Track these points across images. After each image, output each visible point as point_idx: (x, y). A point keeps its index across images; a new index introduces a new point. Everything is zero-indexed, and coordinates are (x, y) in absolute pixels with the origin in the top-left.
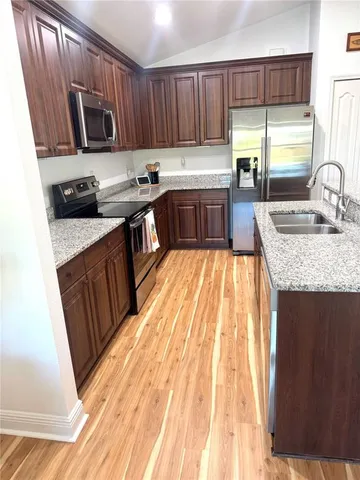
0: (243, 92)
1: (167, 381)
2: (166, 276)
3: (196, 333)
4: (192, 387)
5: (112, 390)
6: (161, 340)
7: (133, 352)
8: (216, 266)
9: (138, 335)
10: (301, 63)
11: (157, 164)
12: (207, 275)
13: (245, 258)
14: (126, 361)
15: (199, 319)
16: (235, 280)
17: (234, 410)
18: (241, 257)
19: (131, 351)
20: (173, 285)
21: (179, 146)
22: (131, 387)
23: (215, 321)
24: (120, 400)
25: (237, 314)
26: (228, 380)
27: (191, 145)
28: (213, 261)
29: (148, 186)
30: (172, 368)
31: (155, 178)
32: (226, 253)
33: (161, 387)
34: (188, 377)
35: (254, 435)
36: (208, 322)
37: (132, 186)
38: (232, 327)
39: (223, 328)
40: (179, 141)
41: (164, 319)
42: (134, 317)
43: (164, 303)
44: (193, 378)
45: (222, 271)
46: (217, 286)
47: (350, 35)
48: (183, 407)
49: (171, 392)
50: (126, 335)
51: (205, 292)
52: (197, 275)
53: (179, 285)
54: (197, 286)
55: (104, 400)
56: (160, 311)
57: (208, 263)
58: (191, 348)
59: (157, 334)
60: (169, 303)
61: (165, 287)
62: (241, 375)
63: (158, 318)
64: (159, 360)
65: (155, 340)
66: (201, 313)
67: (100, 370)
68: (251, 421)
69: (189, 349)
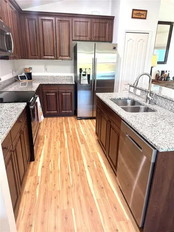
0: (80, 32)
1: (68, 203)
2: (44, 134)
3: (74, 168)
4: (84, 204)
5: (34, 216)
6: (54, 176)
7: (40, 186)
8: (70, 126)
9: (39, 174)
10: (108, 21)
11: (30, 68)
12: (68, 132)
13: (84, 120)
14: (37, 194)
15: (72, 159)
16: (83, 134)
17: (112, 214)
18: (81, 120)
19: (38, 186)
20: (50, 139)
21: (44, 59)
22: (47, 212)
23: (81, 159)
24: (42, 223)
25: (92, 153)
26: (102, 196)
27: (51, 59)
28: (68, 123)
29: (26, 81)
30: (67, 193)
31: (29, 76)
32: (73, 118)
33: (66, 208)
34: (79, 198)
35: (128, 227)
36: (78, 160)
37: (16, 81)
38: (92, 161)
39: (87, 163)
40: (45, 56)
41: (52, 162)
42: (32, 163)
43: (49, 152)
44: (82, 198)
45: (75, 129)
46: (75, 138)
47: (133, 10)
48: (83, 218)
49: (73, 210)
50: (32, 175)
51: (70, 142)
52: (62, 132)
53: (54, 139)
54: (64, 139)
55: (31, 226)
56: (48, 156)
57: (65, 125)
58: (74, 178)
59: (51, 172)
60: (52, 150)
61: (46, 141)
62: (107, 191)
63: (49, 161)
64: (58, 189)
65: (51, 176)
66: (72, 155)
67: (21, 204)
68: (124, 220)
69: (73, 179)
